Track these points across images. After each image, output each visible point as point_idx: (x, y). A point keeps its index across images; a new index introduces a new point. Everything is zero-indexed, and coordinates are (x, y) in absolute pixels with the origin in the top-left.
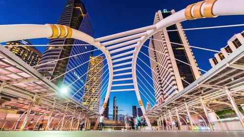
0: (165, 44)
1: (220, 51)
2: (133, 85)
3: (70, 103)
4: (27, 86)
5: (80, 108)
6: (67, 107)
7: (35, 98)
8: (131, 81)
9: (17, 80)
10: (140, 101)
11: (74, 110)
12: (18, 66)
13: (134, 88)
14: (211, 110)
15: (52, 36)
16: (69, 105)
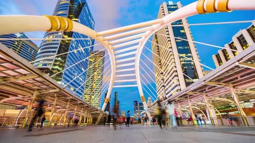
0: (169, 39)
1: (224, 47)
2: (136, 81)
3: (72, 99)
4: (25, 83)
5: (82, 104)
6: (68, 103)
7: (35, 95)
8: (134, 77)
9: (14, 76)
10: (142, 97)
11: (76, 106)
12: (15, 62)
13: (137, 84)
14: (213, 106)
15: (51, 29)
16: (70, 101)
